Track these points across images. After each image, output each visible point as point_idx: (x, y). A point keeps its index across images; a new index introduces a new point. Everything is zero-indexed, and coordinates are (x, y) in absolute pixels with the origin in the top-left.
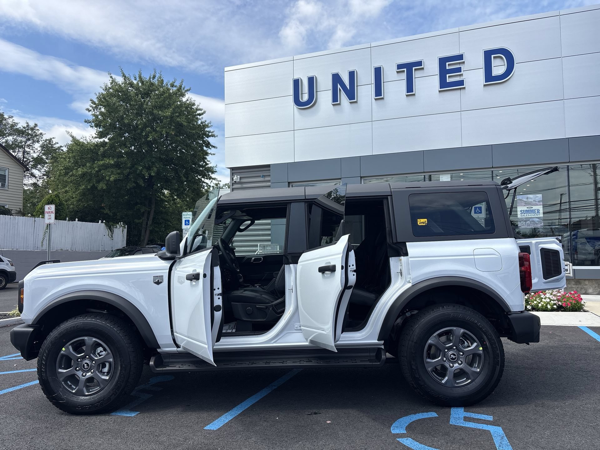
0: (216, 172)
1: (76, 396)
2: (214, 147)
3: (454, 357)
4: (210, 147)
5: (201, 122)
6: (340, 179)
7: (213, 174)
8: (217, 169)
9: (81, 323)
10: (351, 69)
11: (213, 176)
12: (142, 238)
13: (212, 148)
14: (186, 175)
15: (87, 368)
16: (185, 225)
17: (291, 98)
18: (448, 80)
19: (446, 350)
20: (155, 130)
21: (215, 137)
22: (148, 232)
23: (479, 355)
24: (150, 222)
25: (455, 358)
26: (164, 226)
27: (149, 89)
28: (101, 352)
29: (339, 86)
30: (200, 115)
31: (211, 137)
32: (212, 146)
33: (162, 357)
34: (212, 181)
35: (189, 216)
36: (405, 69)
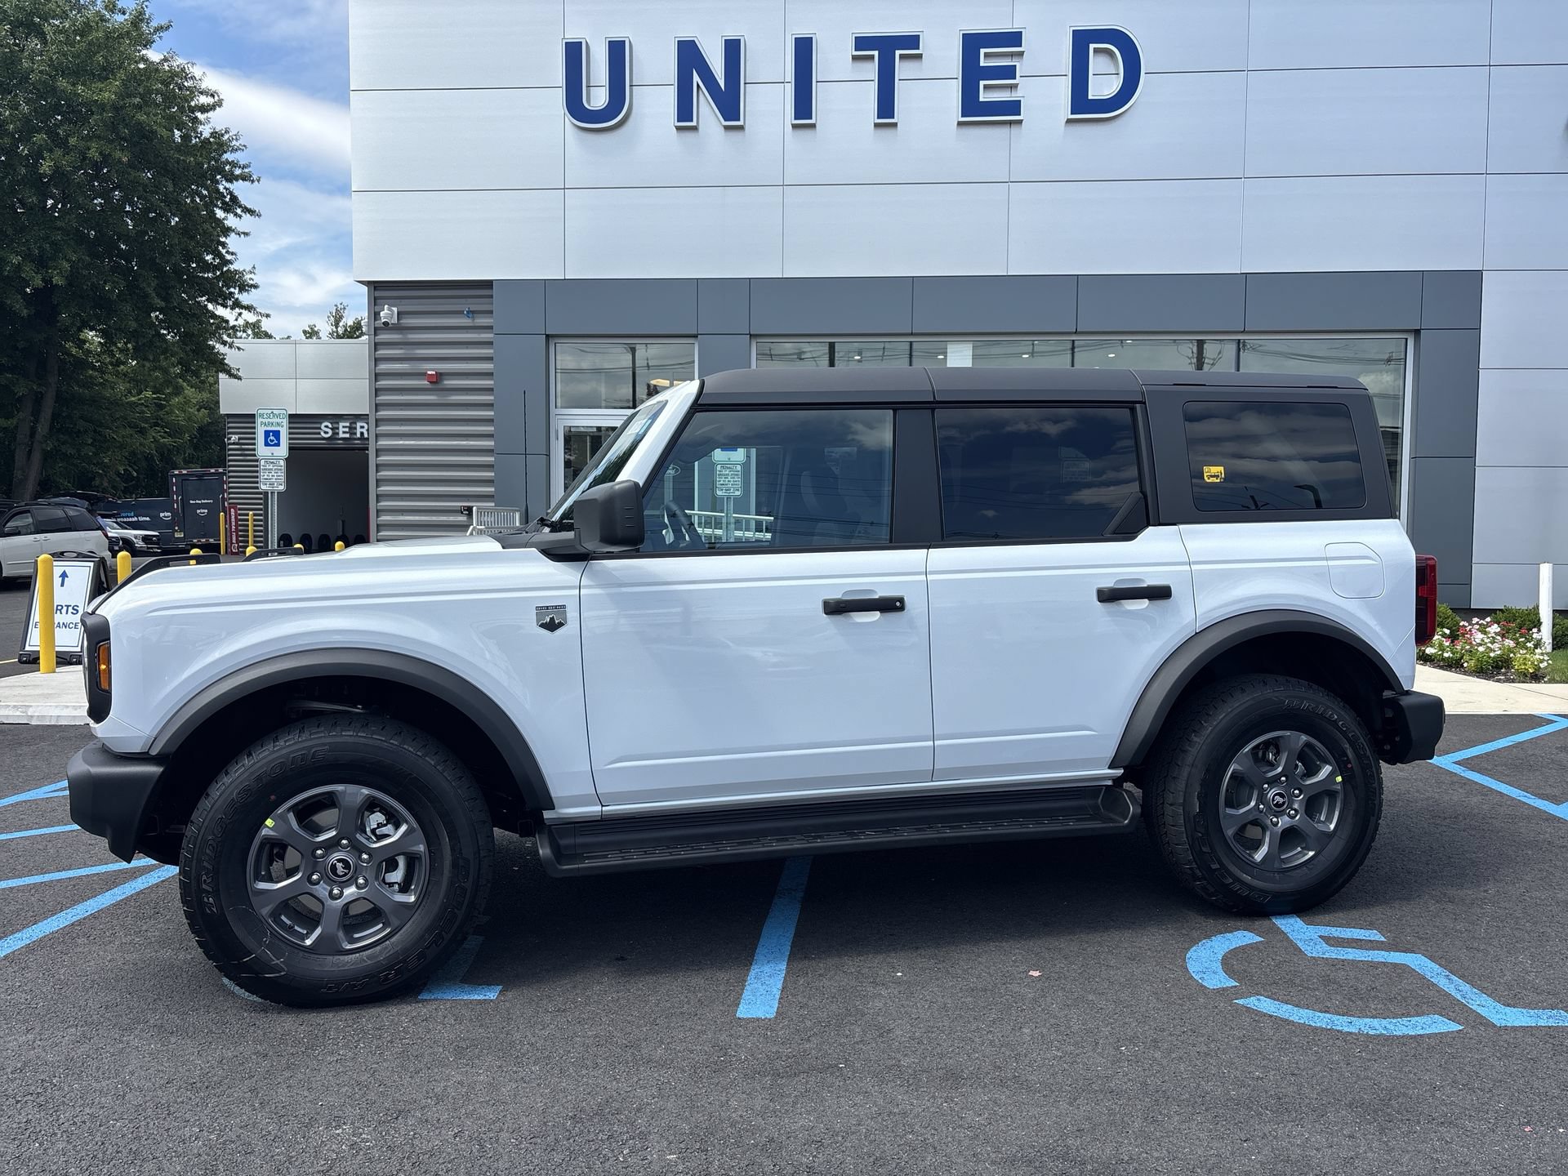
0: (255, 287)
1: (316, 956)
2: (251, 212)
3: (1281, 800)
4: (239, 211)
5: (212, 134)
6: (695, 336)
7: (245, 294)
8: (256, 279)
9: (324, 744)
10: (732, 34)
11: (244, 298)
12: (18, 474)
13: (243, 215)
14: (165, 292)
15: (346, 874)
16: (267, 444)
17: (560, 96)
18: (984, 97)
19: (1266, 786)
20: (62, 143)
21: (253, 181)
22: (37, 457)
23: (1332, 794)
24: (42, 429)
25: (1284, 803)
26: (90, 441)
27: (36, 8)
28: (380, 825)
29: (696, 78)
30: (204, 109)
31: (241, 181)
32: (246, 208)
33: (554, 831)
34: (240, 314)
35: (279, 420)
36: (876, 53)
